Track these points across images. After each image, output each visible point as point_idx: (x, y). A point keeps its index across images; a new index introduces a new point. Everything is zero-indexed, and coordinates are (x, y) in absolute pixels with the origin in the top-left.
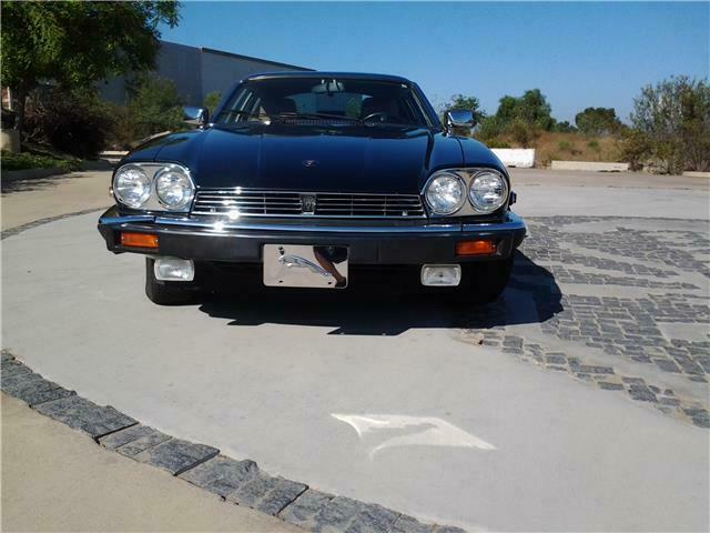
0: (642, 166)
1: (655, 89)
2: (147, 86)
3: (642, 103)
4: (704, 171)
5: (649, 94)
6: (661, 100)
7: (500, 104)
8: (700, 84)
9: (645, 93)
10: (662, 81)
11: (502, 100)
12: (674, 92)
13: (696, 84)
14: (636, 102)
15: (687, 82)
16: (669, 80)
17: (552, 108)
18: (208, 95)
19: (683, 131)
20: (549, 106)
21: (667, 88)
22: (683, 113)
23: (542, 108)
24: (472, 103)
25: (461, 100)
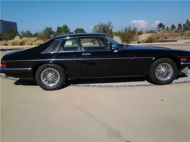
0: (95, 43)
1: (96, 26)
5: (95, 27)
6: (98, 28)
7: (57, 29)
8: (105, 24)
9: (94, 27)
10: (97, 24)
11: (57, 28)
12: (100, 26)
14: (93, 29)
15: (103, 24)
16: (99, 24)
17: (70, 29)
20: (69, 29)
21: (99, 26)
22: (103, 31)
23: (68, 29)
24: (51, 29)
25: (47, 28)
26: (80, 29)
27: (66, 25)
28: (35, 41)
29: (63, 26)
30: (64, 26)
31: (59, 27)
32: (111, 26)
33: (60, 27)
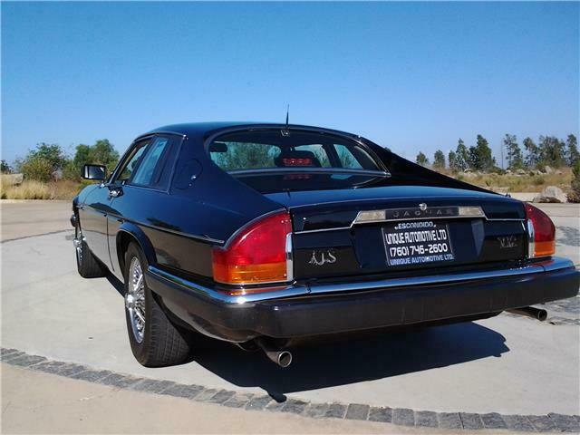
7: (76, 151)
11: (78, 148)
23: (111, 154)
24: (55, 150)
25: (44, 148)
27: (106, 141)
28: (18, 185)
29: (96, 143)
30: (99, 142)
31: (82, 146)
33: (87, 147)
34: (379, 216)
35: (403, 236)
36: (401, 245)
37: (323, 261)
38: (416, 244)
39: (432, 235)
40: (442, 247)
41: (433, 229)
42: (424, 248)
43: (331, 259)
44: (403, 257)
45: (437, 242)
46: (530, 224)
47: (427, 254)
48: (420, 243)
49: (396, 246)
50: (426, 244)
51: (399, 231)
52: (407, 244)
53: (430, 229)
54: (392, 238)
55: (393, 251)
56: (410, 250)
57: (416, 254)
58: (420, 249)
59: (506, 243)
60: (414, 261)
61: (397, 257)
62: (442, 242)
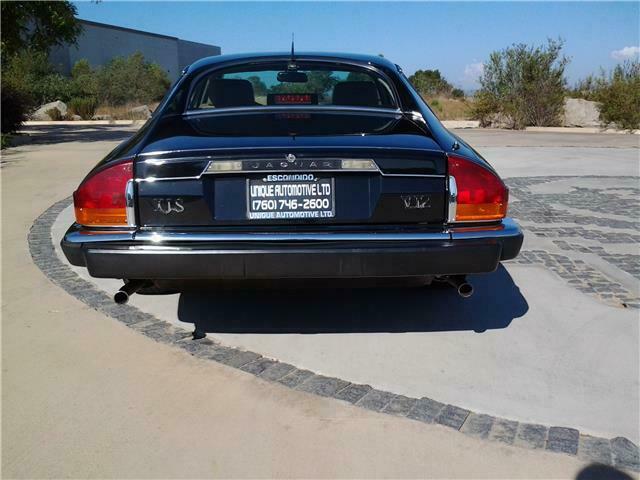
0: (490, 123)
1: (500, 55)
2: (19, 56)
3: (490, 68)
4: (543, 126)
5: (496, 60)
6: (505, 64)
8: (537, 52)
9: (493, 60)
10: (505, 48)
12: (515, 57)
13: (534, 51)
14: (485, 67)
15: (526, 50)
16: (511, 47)
18: (77, 63)
19: (524, 92)
21: (510, 54)
22: (523, 77)
26: (428, 74)
32: (560, 58)
34: (233, 166)
35: (274, 189)
36: (268, 198)
37: (170, 210)
38: (288, 198)
39: (311, 189)
40: (322, 203)
41: (313, 182)
42: (298, 203)
43: (179, 208)
44: (268, 211)
45: (317, 197)
46: (452, 181)
47: (300, 209)
48: (292, 198)
49: (262, 199)
50: (300, 199)
51: (268, 183)
52: (277, 198)
53: (310, 182)
54: (257, 190)
55: (256, 204)
56: (279, 204)
57: (286, 209)
58: (292, 204)
59: (413, 203)
60: (279, 215)
61: (261, 210)
62: (322, 197)
